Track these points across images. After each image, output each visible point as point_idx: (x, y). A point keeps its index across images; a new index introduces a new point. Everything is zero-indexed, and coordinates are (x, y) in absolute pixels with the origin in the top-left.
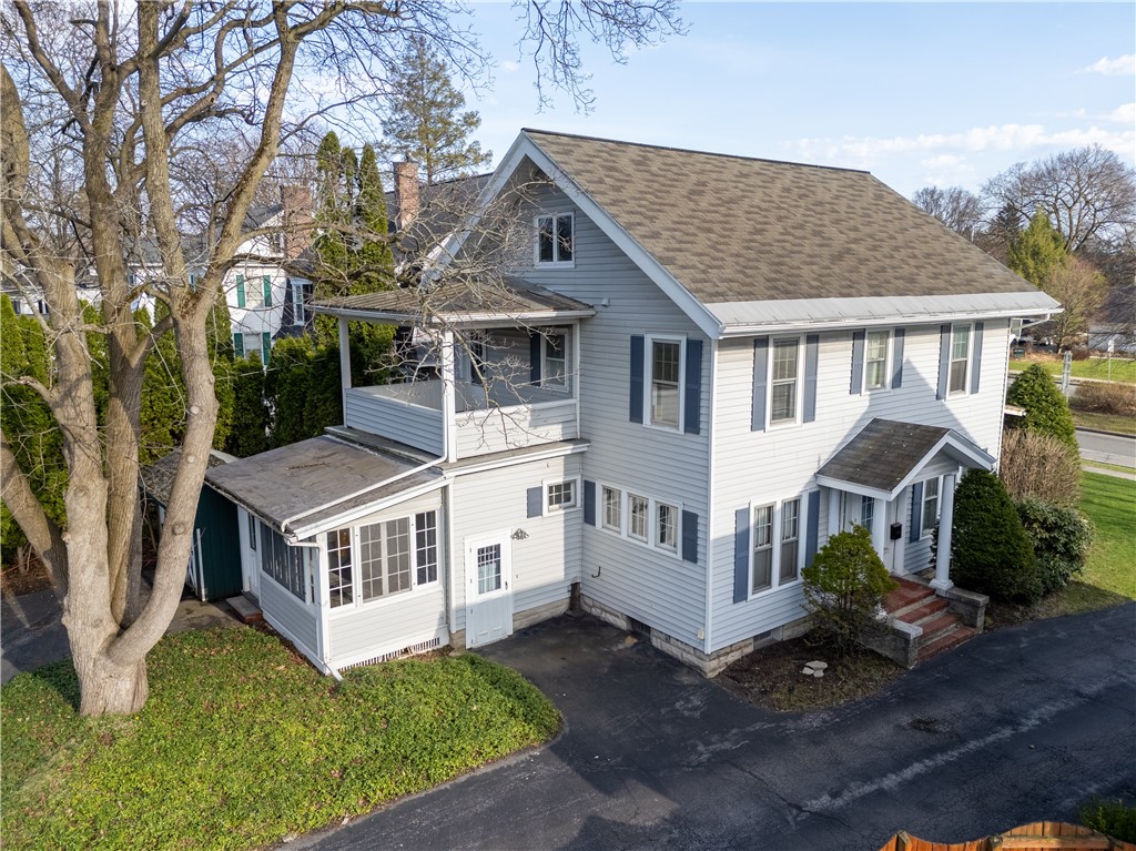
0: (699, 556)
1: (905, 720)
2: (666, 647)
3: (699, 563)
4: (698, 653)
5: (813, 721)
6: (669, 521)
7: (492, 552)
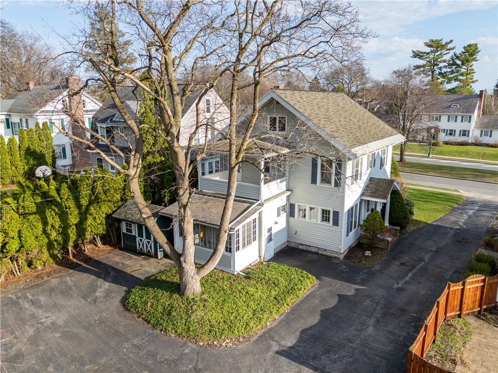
0: (339, 224)
1: (398, 264)
2: (324, 253)
3: (339, 226)
4: (338, 253)
5: (377, 267)
6: (326, 214)
7: (270, 230)
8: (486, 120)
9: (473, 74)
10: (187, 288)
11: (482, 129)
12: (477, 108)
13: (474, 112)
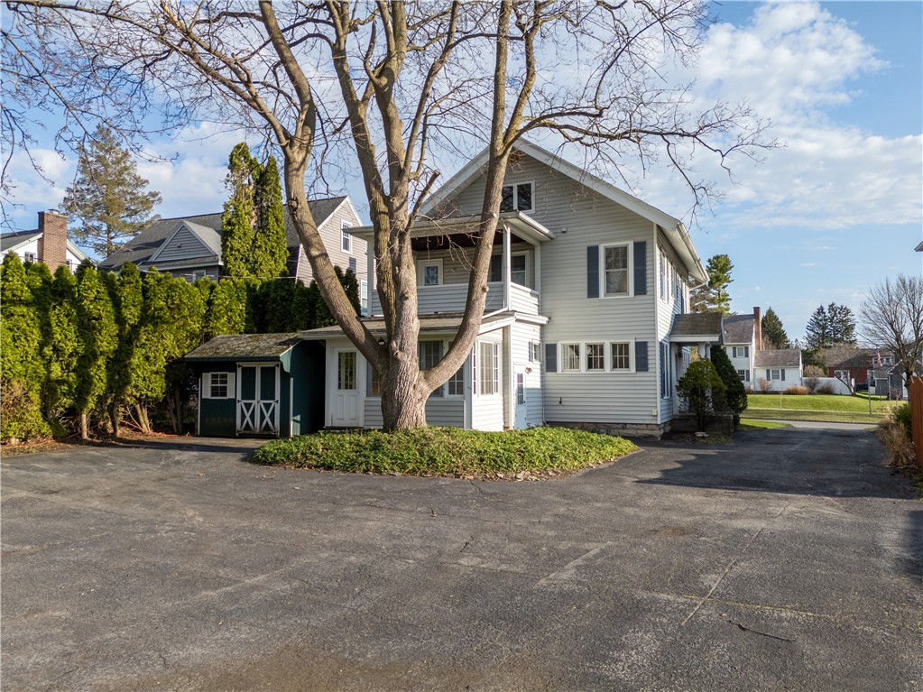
0: (648, 366)
3: (648, 370)
6: (621, 353)
7: (520, 378)
8: (771, 354)
9: (728, 302)
10: (404, 410)
11: (768, 368)
12: (754, 334)
13: (751, 341)
